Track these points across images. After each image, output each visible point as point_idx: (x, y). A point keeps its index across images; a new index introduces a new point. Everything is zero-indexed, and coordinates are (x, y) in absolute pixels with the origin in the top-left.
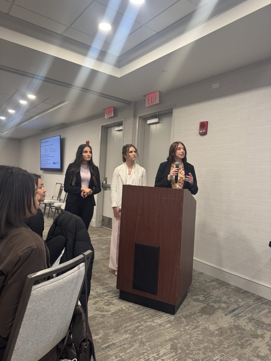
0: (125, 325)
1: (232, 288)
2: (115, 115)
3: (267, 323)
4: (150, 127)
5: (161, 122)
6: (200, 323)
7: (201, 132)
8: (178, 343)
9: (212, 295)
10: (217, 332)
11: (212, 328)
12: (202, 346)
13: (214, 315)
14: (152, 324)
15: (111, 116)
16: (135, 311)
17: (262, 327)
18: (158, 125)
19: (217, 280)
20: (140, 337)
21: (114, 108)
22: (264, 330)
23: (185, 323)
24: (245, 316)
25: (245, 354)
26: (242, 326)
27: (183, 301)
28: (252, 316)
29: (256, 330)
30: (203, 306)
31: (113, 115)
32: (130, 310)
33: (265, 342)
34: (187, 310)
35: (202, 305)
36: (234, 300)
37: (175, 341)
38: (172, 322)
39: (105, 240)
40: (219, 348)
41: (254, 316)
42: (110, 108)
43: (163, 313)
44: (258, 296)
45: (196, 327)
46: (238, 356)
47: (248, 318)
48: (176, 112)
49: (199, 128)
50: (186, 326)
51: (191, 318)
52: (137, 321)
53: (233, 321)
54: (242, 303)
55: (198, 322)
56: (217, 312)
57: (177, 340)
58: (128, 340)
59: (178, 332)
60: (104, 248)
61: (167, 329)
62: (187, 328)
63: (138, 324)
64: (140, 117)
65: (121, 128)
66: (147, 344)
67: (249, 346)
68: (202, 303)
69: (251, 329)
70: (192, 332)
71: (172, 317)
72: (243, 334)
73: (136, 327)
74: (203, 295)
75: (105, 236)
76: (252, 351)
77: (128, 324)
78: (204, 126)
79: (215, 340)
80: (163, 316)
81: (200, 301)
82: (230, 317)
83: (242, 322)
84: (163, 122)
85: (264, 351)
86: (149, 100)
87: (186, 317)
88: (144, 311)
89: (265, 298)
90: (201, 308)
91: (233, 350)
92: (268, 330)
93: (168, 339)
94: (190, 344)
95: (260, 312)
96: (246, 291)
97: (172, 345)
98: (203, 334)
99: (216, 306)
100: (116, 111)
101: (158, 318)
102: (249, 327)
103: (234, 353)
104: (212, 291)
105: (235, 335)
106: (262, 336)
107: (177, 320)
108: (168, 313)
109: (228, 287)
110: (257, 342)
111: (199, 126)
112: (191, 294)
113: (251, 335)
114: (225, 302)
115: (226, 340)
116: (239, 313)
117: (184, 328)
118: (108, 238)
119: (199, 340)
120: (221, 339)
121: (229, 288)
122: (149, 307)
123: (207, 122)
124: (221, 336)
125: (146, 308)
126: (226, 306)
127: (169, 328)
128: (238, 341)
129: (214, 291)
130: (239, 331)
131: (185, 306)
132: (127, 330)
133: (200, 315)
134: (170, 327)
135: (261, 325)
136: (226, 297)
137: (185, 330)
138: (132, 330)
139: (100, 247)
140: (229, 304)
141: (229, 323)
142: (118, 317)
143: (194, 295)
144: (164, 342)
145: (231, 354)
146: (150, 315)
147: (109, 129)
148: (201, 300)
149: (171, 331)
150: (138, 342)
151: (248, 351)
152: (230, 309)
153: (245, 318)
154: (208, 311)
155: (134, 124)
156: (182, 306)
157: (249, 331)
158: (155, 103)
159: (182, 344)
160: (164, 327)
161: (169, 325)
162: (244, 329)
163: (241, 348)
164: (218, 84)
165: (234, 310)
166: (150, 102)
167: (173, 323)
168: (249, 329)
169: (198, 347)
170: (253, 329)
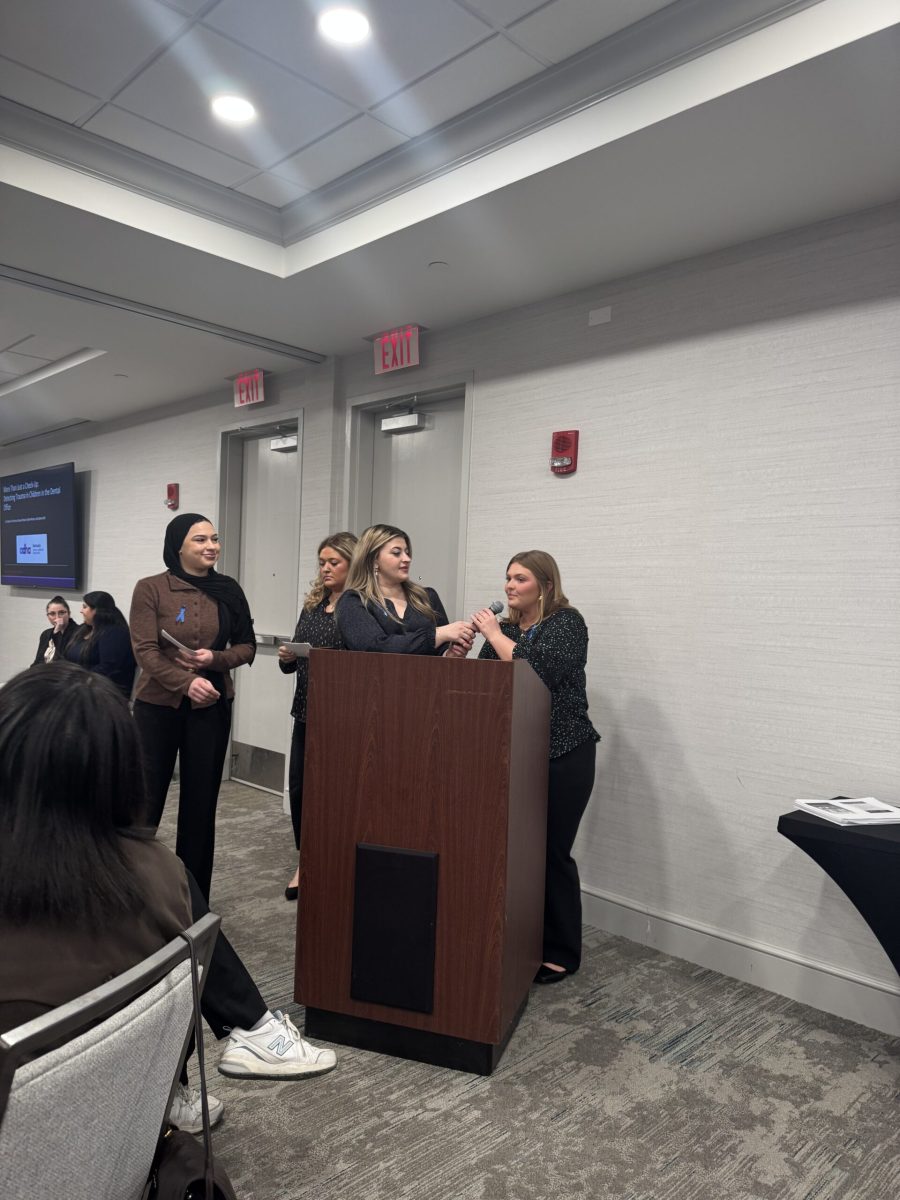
0: (328, 1129)
1: (667, 964)
2: (271, 398)
3: (778, 1073)
4: (391, 442)
5: (427, 425)
6: (575, 1095)
7: (556, 464)
8: (509, 1174)
9: (607, 995)
10: (629, 1121)
11: (614, 1106)
12: (584, 1174)
13: (615, 1062)
14: (420, 1117)
15: (255, 401)
16: (359, 1077)
17: (764, 1090)
18: (417, 435)
19: (619, 940)
20: (382, 1165)
21: (265, 373)
22: (770, 1099)
23: (527, 1101)
24: (712, 1055)
25: (719, 1186)
26: (703, 1091)
27: (516, 1025)
28: (732, 1055)
29: (747, 1099)
30: (581, 1036)
31: (261, 398)
32: (342, 1073)
33: (775, 1139)
34: (531, 1055)
35: (579, 1032)
36: (677, 1004)
37: (497, 1167)
38: (484, 1100)
39: (244, 829)
40: (637, 1174)
41: (737, 1053)
42: (253, 372)
43: (453, 1074)
44: (745, 984)
45: (564, 1110)
46: (696, 1195)
47: (721, 1062)
48: (478, 398)
49: (551, 451)
50: (531, 1109)
51: (545, 1080)
52: (369, 1110)
53: (676, 1079)
54: (701, 1014)
55: (568, 1093)
56: (626, 1053)
57: (503, 1161)
58: (342, 1184)
59: (506, 1135)
60: (241, 857)
61: (469, 1129)
62: (535, 1116)
63: (375, 1121)
64: (356, 409)
65: (291, 442)
66: (407, 1189)
67: (729, 1158)
68: (578, 1023)
69: (730, 1098)
70: (550, 1129)
71: (483, 1085)
72: (708, 1119)
73: (366, 1133)
74: (577, 998)
75: (244, 814)
76: (737, 1174)
77: (339, 1125)
78: (565, 446)
79: (625, 1147)
80: (454, 1082)
81: (571, 1018)
82: (667, 1065)
83: (704, 1079)
84: (433, 428)
85: (774, 1168)
86: (385, 354)
87: (528, 1079)
88: (390, 1072)
89: (767, 988)
90: (576, 1043)
91: (681, 1177)
92: (781, 1098)
93: (476, 1164)
94: (545, 1170)
95: (755, 1037)
96: (710, 971)
97: (487, 1182)
98: (585, 1133)
99: (621, 1030)
100: (272, 385)
101: (438, 1094)
102: (725, 1092)
103: (683, 1185)
104: (607, 982)
105: (683, 1124)
106: (766, 1120)
107: (501, 1093)
108: (471, 1072)
109: (655, 962)
110: (752, 1142)
111: (549, 445)
112: (539, 997)
113: (733, 1119)
114: (648, 1016)
115: (656, 1145)
116: (693, 1049)
117: (525, 1119)
118: (256, 821)
119: (575, 1152)
120: (643, 1142)
121: (659, 968)
122: (405, 1056)
123: (577, 433)
124: (640, 1133)
125: (398, 1059)
126: (650, 1027)
127: (477, 1124)
128: (695, 1144)
129: (613, 980)
130: (696, 1110)
131: (523, 1042)
132: (337, 1147)
133: (573, 1068)
134: (478, 1121)
135: (759, 1082)
136: (649, 997)
137: (529, 1126)
138: (353, 1146)
139: (230, 854)
140: (658, 1019)
141: (664, 1086)
142: (303, 1103)
143: (549, 999)
144: (462, 1176)
145: (676, 1189)
146: (411, 1083)
147: (250, 444)
148: (571, 1015)
149: (484, 1132)
150: (375, 1185)
151: (725, 1173)
152: (665, 1038)
153: (711, 1064)
154: (597, 1051)
155: (338, 430)
156: (513, 1043)
157: (725, 1105)
158: (406, 365)
159: (522, 1175)
160: (459, 1121)
161: (477, 1113)
162: (709, 1102)
163: (706, 1168)
164: (608, 310)
165: (675, 1042)
166: (389, 360)
167: (489, 1105)
168: (724, 1101)
169: (572, 1178)
170: (738, 1098)
